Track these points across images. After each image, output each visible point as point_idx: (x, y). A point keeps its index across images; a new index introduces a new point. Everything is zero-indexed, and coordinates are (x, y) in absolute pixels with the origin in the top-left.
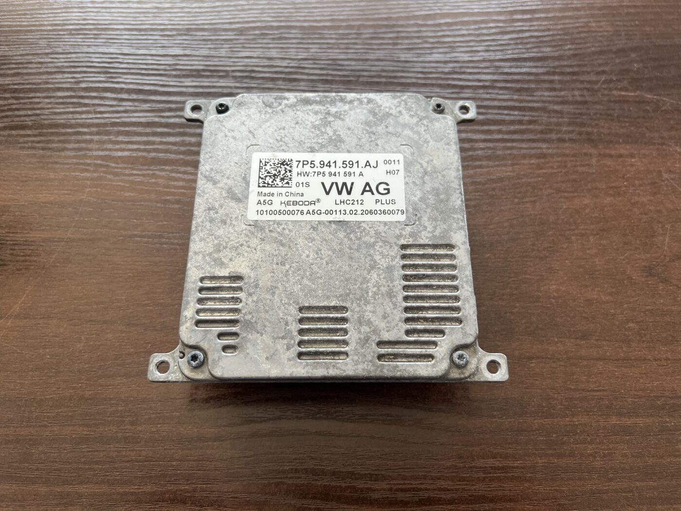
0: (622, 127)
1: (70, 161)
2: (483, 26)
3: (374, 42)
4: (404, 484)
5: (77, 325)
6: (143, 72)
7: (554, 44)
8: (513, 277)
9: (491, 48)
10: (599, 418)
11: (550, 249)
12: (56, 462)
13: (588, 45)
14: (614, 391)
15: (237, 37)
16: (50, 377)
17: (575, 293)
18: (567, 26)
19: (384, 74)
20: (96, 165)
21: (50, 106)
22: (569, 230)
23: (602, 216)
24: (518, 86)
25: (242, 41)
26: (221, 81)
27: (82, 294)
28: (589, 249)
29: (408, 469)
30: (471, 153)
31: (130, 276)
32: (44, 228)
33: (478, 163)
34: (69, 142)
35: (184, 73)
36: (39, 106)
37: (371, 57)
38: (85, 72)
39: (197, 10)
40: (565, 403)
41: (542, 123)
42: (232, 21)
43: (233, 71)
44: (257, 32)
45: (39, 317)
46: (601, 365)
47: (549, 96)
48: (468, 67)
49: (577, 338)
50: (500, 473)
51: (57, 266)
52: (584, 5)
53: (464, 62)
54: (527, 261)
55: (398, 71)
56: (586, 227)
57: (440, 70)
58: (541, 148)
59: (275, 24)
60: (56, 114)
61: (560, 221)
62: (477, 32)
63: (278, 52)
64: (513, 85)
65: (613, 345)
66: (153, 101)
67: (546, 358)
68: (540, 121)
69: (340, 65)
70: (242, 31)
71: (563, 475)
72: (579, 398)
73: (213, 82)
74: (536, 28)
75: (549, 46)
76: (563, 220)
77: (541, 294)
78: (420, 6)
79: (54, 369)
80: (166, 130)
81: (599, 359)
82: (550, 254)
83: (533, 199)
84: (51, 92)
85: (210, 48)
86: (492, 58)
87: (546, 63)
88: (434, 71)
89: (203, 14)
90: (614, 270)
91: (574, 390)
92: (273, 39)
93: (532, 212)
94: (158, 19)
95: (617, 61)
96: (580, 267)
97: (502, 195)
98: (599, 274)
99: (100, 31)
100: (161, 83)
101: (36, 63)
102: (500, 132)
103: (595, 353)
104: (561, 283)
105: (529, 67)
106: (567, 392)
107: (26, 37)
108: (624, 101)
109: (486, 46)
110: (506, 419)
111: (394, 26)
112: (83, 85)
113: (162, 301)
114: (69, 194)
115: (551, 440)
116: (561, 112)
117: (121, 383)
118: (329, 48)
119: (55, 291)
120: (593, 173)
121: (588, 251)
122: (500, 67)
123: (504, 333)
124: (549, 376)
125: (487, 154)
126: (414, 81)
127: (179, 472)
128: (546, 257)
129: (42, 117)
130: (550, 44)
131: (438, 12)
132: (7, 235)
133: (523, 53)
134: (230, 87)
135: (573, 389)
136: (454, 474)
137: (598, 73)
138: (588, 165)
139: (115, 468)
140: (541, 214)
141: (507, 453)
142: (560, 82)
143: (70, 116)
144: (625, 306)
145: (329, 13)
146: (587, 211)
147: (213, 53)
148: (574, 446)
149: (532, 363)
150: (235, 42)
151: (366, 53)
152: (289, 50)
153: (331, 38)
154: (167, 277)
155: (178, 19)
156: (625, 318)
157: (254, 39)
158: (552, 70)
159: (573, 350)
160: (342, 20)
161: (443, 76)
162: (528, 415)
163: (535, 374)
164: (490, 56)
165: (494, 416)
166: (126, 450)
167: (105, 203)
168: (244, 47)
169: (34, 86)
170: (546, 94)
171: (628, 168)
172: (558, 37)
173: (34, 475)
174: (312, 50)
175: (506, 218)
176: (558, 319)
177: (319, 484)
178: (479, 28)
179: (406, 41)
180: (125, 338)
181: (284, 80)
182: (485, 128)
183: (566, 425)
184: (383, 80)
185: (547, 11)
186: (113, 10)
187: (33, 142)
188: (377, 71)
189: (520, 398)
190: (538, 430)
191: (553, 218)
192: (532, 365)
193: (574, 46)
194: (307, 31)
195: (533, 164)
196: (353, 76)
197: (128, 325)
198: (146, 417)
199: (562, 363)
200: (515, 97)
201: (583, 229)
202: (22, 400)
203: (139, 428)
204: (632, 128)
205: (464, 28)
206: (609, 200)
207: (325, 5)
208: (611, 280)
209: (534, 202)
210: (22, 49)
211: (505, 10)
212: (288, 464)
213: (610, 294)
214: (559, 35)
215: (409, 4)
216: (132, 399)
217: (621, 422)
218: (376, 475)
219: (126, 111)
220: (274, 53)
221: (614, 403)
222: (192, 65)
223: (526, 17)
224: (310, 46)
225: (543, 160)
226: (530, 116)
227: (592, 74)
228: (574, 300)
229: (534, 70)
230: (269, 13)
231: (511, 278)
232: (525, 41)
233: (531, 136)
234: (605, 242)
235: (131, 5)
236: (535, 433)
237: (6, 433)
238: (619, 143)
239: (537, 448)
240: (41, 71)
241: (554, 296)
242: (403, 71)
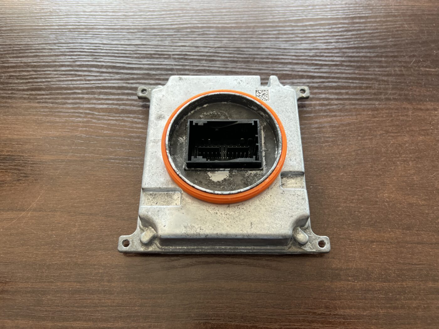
0: (427, 91)
1: (69, 111)
2: (334, 26)
3: (264, 36)
4: (290, 325)
5: (72, 216)
6: (116, 55)
7: (381, 38)
8: (359, 188)
9: (340, 41)
10: (421, 283)
11: (383, 170)
12: (59, 306)
13: (403, 39)
14: (430, 265)
15: (176, 33)
16: (55, 249)
17: (400, 199)
18: (388, 27)
19: (270, 57)
20: (86, 113)
21: (57, 76)
22: (395, 157)
23: (417, 149)
24: (359, 64)
25: (180, 36)
26: (166, 61)
27: (76, 196)
28: (409, 170)
29: (292, 315)
30: (328, 107)
31: (107, 184)
32: (52, 153)
33: (333, 114)
34: (69, 99)
35: (142, 56)
36: (50, 76)
37: (263, 46)
38: (79, 55)
39: (150, 17)
40: (397, 272)
41: (375, 88)
42: (172, 23)
43: (173, 55)
44: (188, 30)
45: (49, 210)
46: (421, 247)
47: (379, 71)
48: (325, 53)
49: (403, 229)
50: (355, 319)
51: (60, 178)
52: (399, 14)
53: (322, 49)
54: (368, 178)
55: (279, 55)
56: (406, 156)
57: (307, 54)
58: (374, 104)
59: (200, 25)
60: (60, 81)
61: (389, 152)
62: (330, 30)
63: (202, 43)
64: (355, 64)
65: (428, 234)
66: (122, 73)
67: (383, 242)
68: (373, 87)
69: (242, 51)
70: (179, 29)
71: (397, 321)
72: (406, 269)
73: (161, 62)
74: (369, 28)
75: (378, 39)
76: (391, 151)
77: (378, 200)
78: (293, 14)
79: (58, 244)
80: (130, 91)
81: (418, 243)
82: (383, 173)
83: (370, 137)
84: (57, 67)
85: (158, 40)
86: (341, 46)
87: (376, 50)
88: (303, 55)
89: (154, 19)
90: (426, 184)
91: (404, 264)
92: (199, 35)
93: (370, 146)
94: (125, 22)
95: (423, 49)
96: (404, 182)
97: (350, 134)
98: (417, 186)
99: (89, 29)
100: (127, 62)
101: (48, 49)
102: (347, 94)
103: (416, 239)
104: (391, 192)
105: (365, 52)
106: (398, 265)
107: (41, 33)
108: (428, 74)
109: (337, 39)
110: (357, 282)
111: (276, 26)
112: (78, 63)
113: (128, 201)
114: (68, 132)
115: (388, 297)
116: (387, 81)
117: (101, 254)
118: (235, 40)
119: (59, 194)
120: (410, 121)
121: (408, 172)
122: (346, 52)
123: (354, 225)
124: (385, 254)
125: (339, 108)
126: (290, 61)
127: (139, 314)
128: (380, 175)
129: (52, 83)
130: (378, 38)
131: (305, 17)
132: (29, 157)
133: (361, 44)
134: (172, 65)
135: (402, 263)
136: (323, 319)
137: (410, 57)
138: (406, 115)
139: (98, 311)
140: (376, 147)
141: (359, 306)
142: (386, 62)
143: (70, 82)
144: (435, 208)
145: (234, 18)
146: (407, 145)
147: (160, 43)
148: (404, 302)
149: (374, 245)
150: (174, 36)
151: (258, 43)
152: (209, 42)
153: (236, 34)
154: (132, 186)
155: (138, 22)
156: (435, 216)
157: (186, 35)
158: (380, 54)
159: (401, 237)
160: (243, 23)
161: (309, 58)
162: (372, 280)
163: (376, 252)
164: (339, 45)
165: (349, 281)
166: (105, 299)
167: (91, 137)
168: (180, 40)
169: (47, 64)
170: (377, 69)
171: (433, 117)
172: (384, 34)
173: (43, 314)
174: (225, 42)
175: (353, 149)
176: (390, 216)
177: (233, 324)
178: (332, 28)
179: (285, 36)
180: (104, 225)
181: (206, 60)
182: (338, 91)
183: (398, 287)
184: (270, 60)
185: (376, 17)
186: (97, 17)
187: (46, 98)
188: (266, 55)
189: (366, 269)
190: (380, 290)
191: (384, 150)
192: (374, 246)
193: (393, 40)
194: (220, 30)
195: (370, 114)
196: (251, 58)
197: (106, 216)
198: (118, 277)
199: (394, 246)
200: (356, 72)
201: (404, 157)
202: (37, 265)
203: (113, 284)
204: (435, 92)
205: (322, 27)
206: (421, 138)
207: (232, 14)
208: (425, 191)
209: (371, 139)
210: (39, 40)
211: (348, 16)
212: (212, 310)
213: (425, 200)
214: (384, 32)
215: (286, 13)
216: (109, 265)
217: (435, 286)
218: (271, 318)
219: (105, 80)
220: (199, 44)
221: (430, 272)
222: (147, 51)
223: (362, 21)
224: (223, 39)
225: (376, 112)
226: (367, 83)
227: (406, 57)
228: (401, 204)
229: (368, 54)
230: (196, 18)
231: (358, 188)
232: (362, 36)
233: (368, 97)
234: (420, 165)
235: (108, 14)
236: (377, 292)
237: (26, 286)
238: (426, 101)
239: (379, 302)
240: (51, 54)
241: (387, 201)
242: (283, 55)
